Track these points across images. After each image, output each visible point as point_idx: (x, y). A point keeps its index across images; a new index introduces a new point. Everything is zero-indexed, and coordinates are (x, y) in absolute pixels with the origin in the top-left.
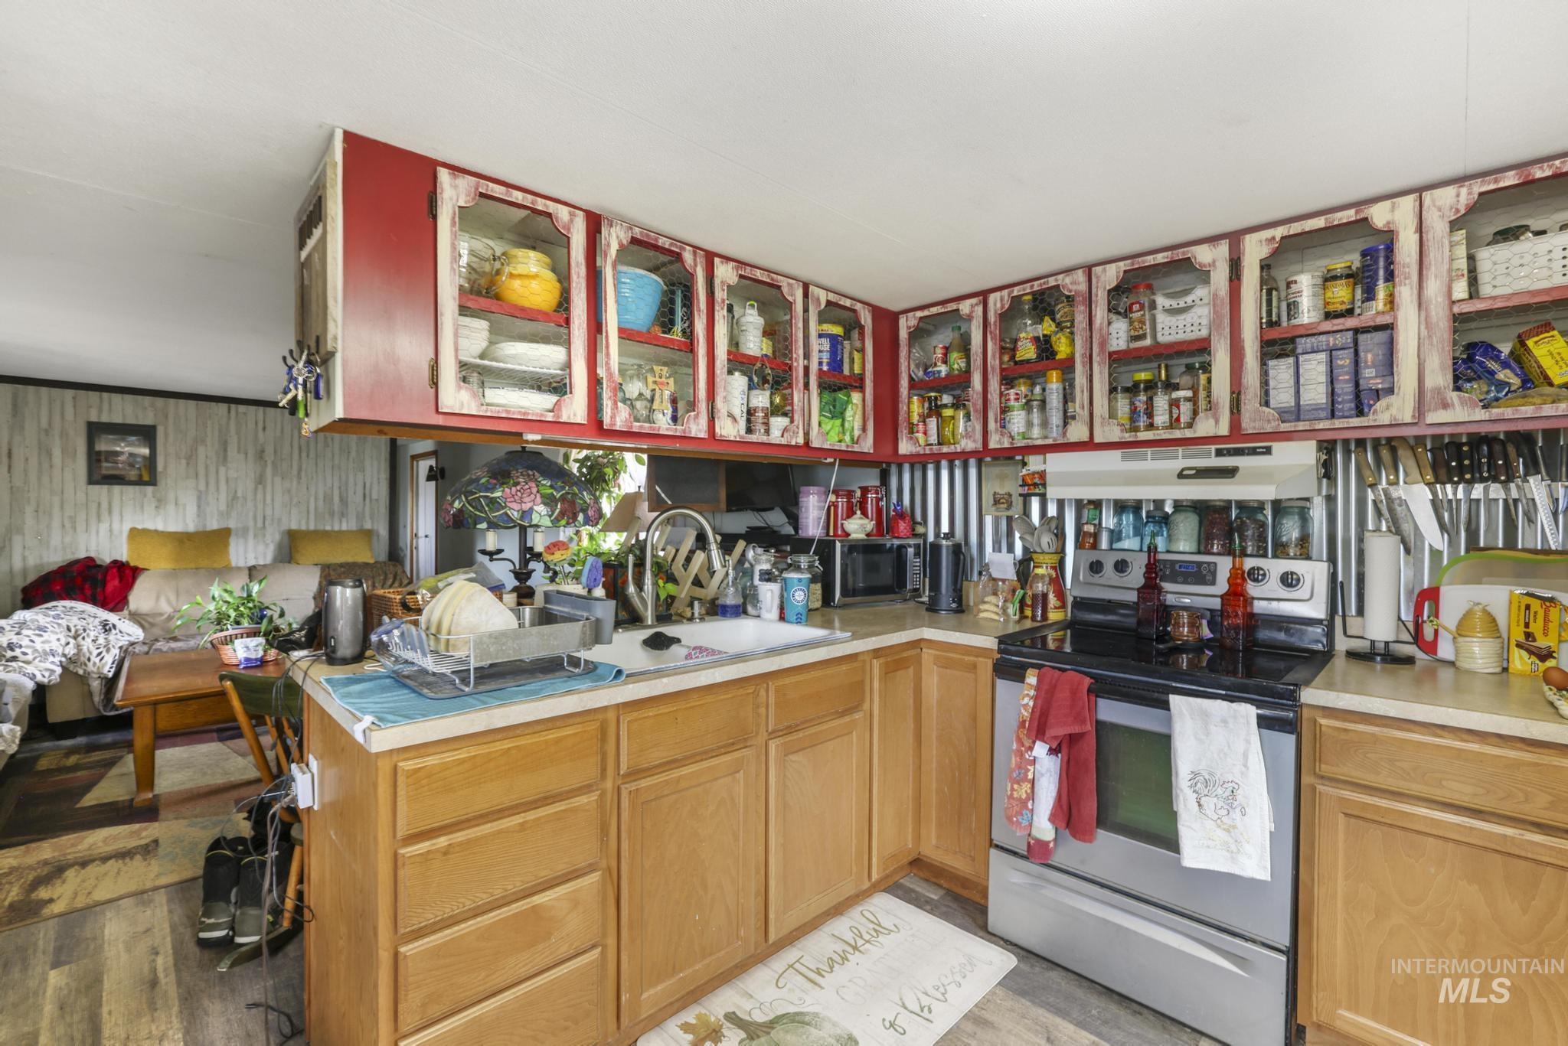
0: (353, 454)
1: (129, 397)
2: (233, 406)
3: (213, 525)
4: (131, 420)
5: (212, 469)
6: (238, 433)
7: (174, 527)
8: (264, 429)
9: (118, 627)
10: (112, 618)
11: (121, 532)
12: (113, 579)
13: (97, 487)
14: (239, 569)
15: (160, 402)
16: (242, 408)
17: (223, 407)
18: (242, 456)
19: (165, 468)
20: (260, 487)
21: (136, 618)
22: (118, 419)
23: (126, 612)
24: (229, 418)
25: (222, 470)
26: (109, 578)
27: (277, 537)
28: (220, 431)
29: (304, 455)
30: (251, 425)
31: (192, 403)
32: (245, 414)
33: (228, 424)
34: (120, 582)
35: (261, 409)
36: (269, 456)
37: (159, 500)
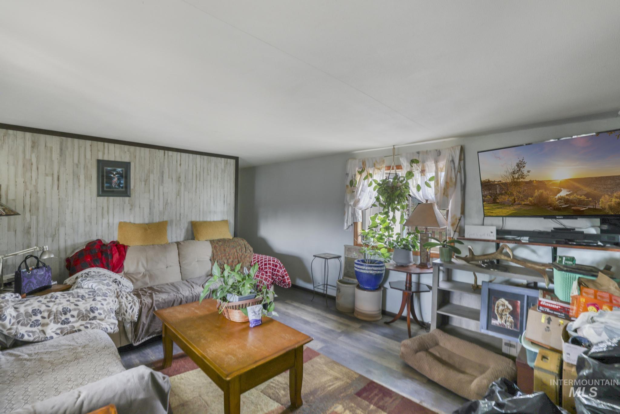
0: (220, 179)
1: (117, 146)
2: (166, 152)
3: (157, 220)
4: (118, 159)
5: (156, 187)
6: (168, 167)
7: (138, 221)
8: (180, 165)
9: (122, 282)
10: (117, 276)
11: (113, 224)
12: (115, 253)
13: (102, 198)
14: (172, 243)
15: (132, 148)
16: (170, 153)
17: (162, 152)
18: (170, 180)
19: (134, 187)
20: (178, 197)
21: (128, 276)
22: (112, 159)
23: (123, 273)
24: (165, 158)
25: (161, 188)
26: (113, 252)
27: (186, 225)
28: (160, 166)
29: (198, 179)
30: (175, 163)
31: (147, 150)
32: (172, 156)
33: (164, 161)
34: (119, 255)
35: (179, 153)
36: (182, 179)
37: (132, 206)
